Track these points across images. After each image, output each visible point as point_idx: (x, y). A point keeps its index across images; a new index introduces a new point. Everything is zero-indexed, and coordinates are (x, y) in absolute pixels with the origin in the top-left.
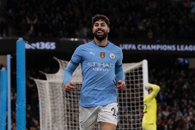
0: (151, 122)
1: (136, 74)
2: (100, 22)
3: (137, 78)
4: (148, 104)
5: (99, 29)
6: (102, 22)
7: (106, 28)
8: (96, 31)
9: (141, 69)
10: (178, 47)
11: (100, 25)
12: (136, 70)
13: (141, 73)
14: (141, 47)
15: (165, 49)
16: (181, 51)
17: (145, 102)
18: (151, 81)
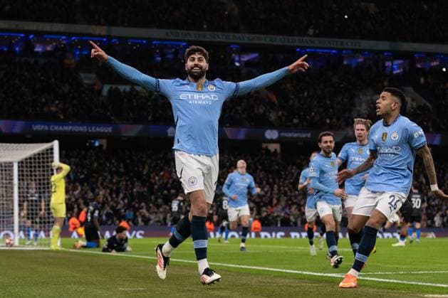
0: (60, 201)
1: (47, 154)
2: (197, 56)
3: (48, 158)
4: (57, 184)
5: (196, 65)
6: (199, 56)
7: (204, 64)
8: (192, 68)
9: (52, 149)
10: (89, 128)
11: (196, 60)
12: (47, 150)
13: (52, 153)
14: (53, 128)
15: (77, 130)
16: (92, 133)
17: (54, 181)
18: (62, 160)
